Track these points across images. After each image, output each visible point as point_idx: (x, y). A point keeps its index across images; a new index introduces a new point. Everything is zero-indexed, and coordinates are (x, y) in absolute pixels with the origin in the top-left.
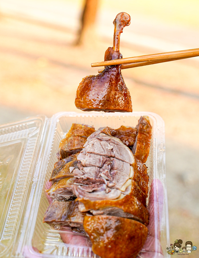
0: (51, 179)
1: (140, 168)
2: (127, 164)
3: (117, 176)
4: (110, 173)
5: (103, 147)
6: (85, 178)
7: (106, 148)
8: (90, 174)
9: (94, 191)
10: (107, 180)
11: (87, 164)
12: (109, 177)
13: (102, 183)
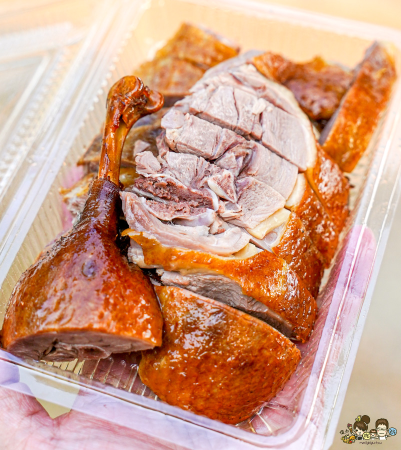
0: (81, 161)
1: (326, 185)
2: (290, 166)
3: (253, 193)
4: (235, 182)
5: (239, 103)
6: (163, 182)
7: (247, 109)
8: (180, 173)
9: (176, 221)
10: (222, 199)
11: (181, 143)
12: (229, 191)
13: (205, 203)
